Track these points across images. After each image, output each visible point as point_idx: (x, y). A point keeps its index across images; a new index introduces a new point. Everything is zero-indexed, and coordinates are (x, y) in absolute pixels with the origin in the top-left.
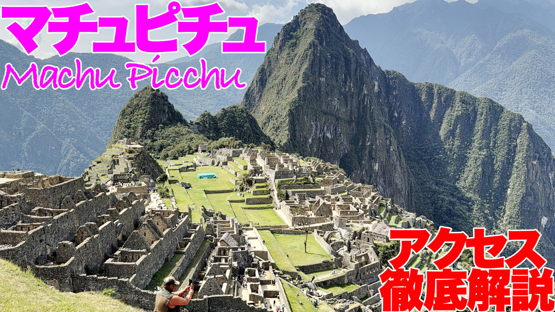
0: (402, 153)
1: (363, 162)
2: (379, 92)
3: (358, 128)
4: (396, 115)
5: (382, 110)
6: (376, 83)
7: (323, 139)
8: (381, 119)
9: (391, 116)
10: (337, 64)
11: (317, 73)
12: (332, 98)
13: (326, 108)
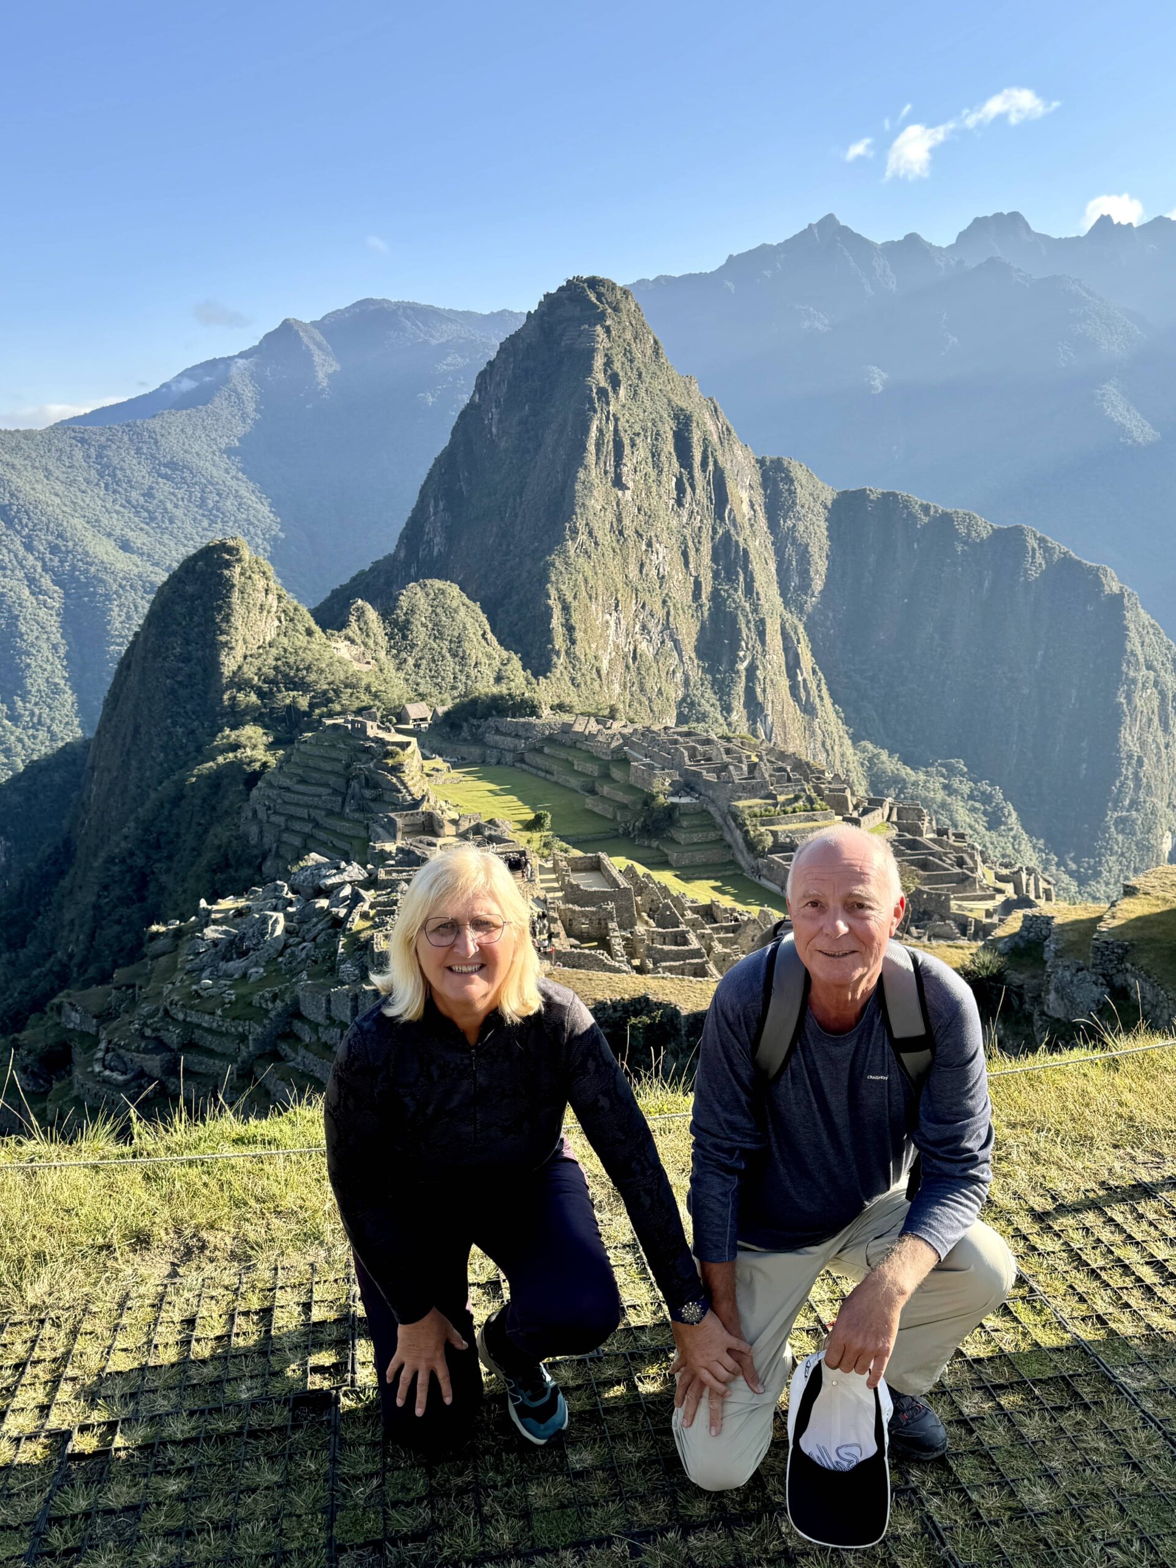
0: (823, 686)
1: (734, 717)
2: (753, 520)
3: (716, 621)
4: (795, 580)
5: (766, 570)
8: (772, 597)
9: (784, 588)
10: (656, 452)
11: (611, 477)
12: (649, 544)
13: (637, 572)
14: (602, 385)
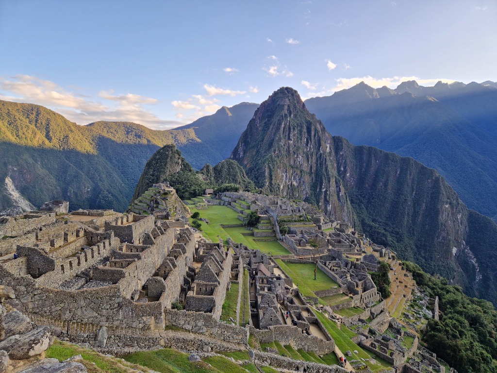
0: (348, 198)
1: (320, 204)
2: (330, 153)
3: (316, 177)
4: (342, 169)
5: (333, 165)
6: (328, 146)
7: (291, 186)
8: (333, 172)
9: (339, 170)
10: (301, 131)
11: (287, 137)
12: (297, 156)
13: (293, 163)
14: (286, 113)
